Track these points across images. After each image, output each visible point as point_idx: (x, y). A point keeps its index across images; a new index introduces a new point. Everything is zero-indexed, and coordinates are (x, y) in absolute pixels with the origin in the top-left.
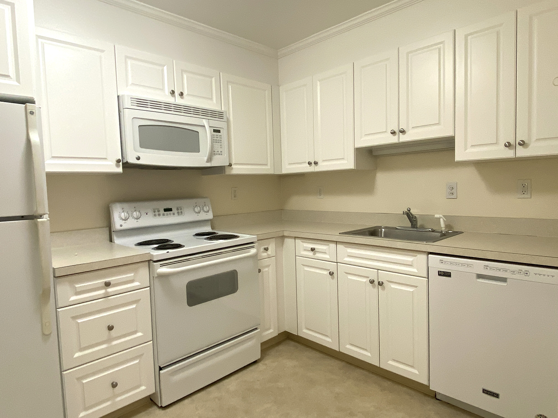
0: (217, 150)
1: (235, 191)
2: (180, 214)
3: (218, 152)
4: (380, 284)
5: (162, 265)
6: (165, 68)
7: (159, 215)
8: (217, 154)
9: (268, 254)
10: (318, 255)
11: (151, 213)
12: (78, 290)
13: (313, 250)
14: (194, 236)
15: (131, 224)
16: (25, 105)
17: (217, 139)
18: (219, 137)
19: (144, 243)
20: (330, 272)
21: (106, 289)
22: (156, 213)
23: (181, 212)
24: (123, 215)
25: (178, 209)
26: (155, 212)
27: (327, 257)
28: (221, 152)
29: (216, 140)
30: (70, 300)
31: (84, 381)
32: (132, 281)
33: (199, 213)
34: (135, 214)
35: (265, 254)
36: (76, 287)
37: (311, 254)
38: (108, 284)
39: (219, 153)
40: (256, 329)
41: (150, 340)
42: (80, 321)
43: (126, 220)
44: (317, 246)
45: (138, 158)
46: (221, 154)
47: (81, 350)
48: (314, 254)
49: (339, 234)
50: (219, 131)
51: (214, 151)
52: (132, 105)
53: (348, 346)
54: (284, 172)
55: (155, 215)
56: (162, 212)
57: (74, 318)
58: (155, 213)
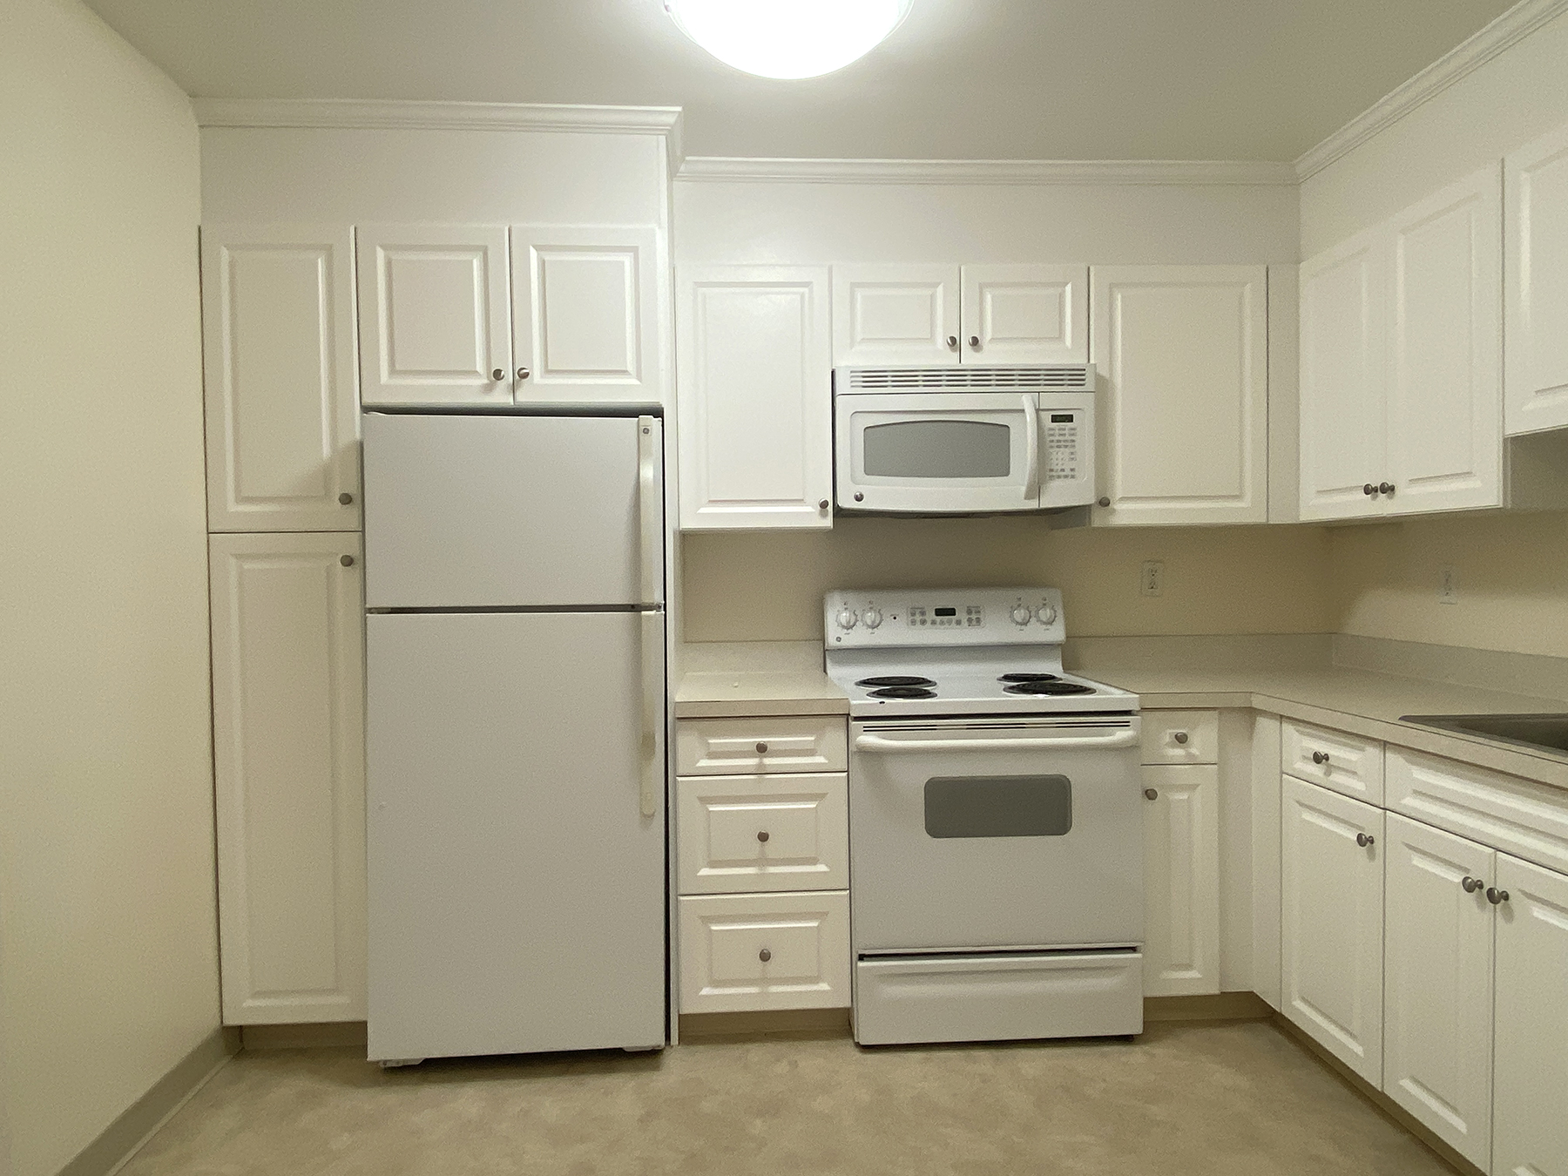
0: (1059, 467)
1: (1153, 572)
2: (974, 623)
3: (1063, 470)
4: (1496, 898)
5: (867, 730)
6: (940, 289)
7: (923, 622)
8: (1059, 477)
9: (1189, 755)
10: (1338, 778)
11: (903, 618)
12: (713, 749)
13: (1318, 758)
14: (999, 680)
15: (860, 637)
16: (637, 419)
17: (1061, 438)
18: (1066, 432)
19: (874, 681)
20: (1360, 836)
21: (761, 757)
22: (917, 616)
23: (978, 620)
24: (844, 617)
25: (969, 612)
26: (913, 614)
27: (1357, 786)
28: (1072, 470)
29: (1059, 441)
30: (699, 765)
31: (714, 928)
32: (811, 753)
33: (1025, 623)
34: (870, 617)
35: (1178, 752)
36: (709, 743)
37: (1316, 770)
38: (762, 749)
39: (1067, 472)
40: (1134, 949)
41: (844, 887)
42: (712, 808)
43: (849, 627)
44: (1338, 752)
45: (859, 498)
46: (1073, 477)
47: (713, 864)
48: (1328, 773)
49: (1402, 718)
50: (1070, 418)
51: (1052, 470)
52: (852, 386)
53: (1407, 1084)
54: (1306, 516)
55: (913, 622)
56: (931, 615)
57: (706, 800)
58: (915, 618)
